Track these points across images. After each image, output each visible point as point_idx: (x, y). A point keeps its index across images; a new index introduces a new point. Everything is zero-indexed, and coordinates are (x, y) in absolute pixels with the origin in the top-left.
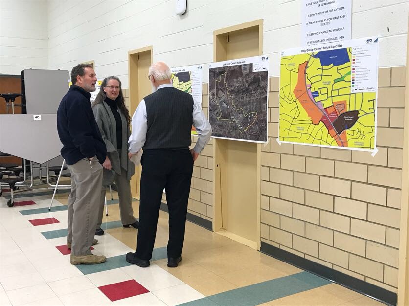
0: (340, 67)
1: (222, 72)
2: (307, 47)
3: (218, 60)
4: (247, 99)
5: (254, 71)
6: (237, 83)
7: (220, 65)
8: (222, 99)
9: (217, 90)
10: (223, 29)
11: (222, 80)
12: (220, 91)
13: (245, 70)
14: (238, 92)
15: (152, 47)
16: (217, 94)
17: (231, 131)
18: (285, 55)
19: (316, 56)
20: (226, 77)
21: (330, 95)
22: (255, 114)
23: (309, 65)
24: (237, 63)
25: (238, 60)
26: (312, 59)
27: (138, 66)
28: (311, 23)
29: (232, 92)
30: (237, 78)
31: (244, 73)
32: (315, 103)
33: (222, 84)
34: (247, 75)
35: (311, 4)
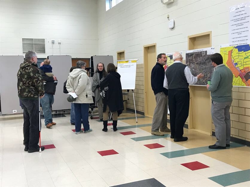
0: (246, 52)
1: (192, 55)
2: (231, 44)
3: (190, 49)
4: (205, 67)
5: (208, 54)
6: (199, 60)
7: (191, 51)
8: (192, 67)
9: (190, 63)
10: (192, 35)
11: (192, 58)
12: (191, 63)
13: (203, 54)
14: (200, 64)
15: (156, 43)
16: (190, 65)
18: (222, 47)
19: (236, 48)
20: (194, 57)
21: (242, 64)
22: (208, 74)
23: (233, 51)
24: (200, 50)
25: (200, 49)
26: (234, 49)
27: (148, 52)
28: (233, 33)
29: (197, 63)
30: (199, 58)
31: (203, 55)
32: (236, 68)
33: (192, 60)
34: (204, 56)
35: (233, 25)
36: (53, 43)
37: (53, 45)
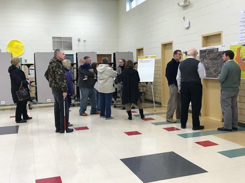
1: (205, 52)
2: (240, 42)
3: (204, 46)
4: (216, 62)
5: (219, 51)
6: (212, 56)
7: (205, 48)
8: (205, 62)
9: (203, 58)
10: (206, 34)
11: (205, 55)
13: (215, 51)
14: (212, 59)
15: (173, 41)
16: (203, 60)
17: (209, 75)
18: (232, 45)
19: (244, 46)
20: (207, 53)
22: (219, 68)
23: (241, 49)
25: (212, 47)
26: (242, 46)
27: (165, 49)
28: (241, 33)
29: (210, 59)
30: (212, 54)
31: (215, 52)
32: (243, 63)
33: (205, 56)
34: (216, 52)
35: (241, 26)
36: (79, 40)
37: (79, 43)
